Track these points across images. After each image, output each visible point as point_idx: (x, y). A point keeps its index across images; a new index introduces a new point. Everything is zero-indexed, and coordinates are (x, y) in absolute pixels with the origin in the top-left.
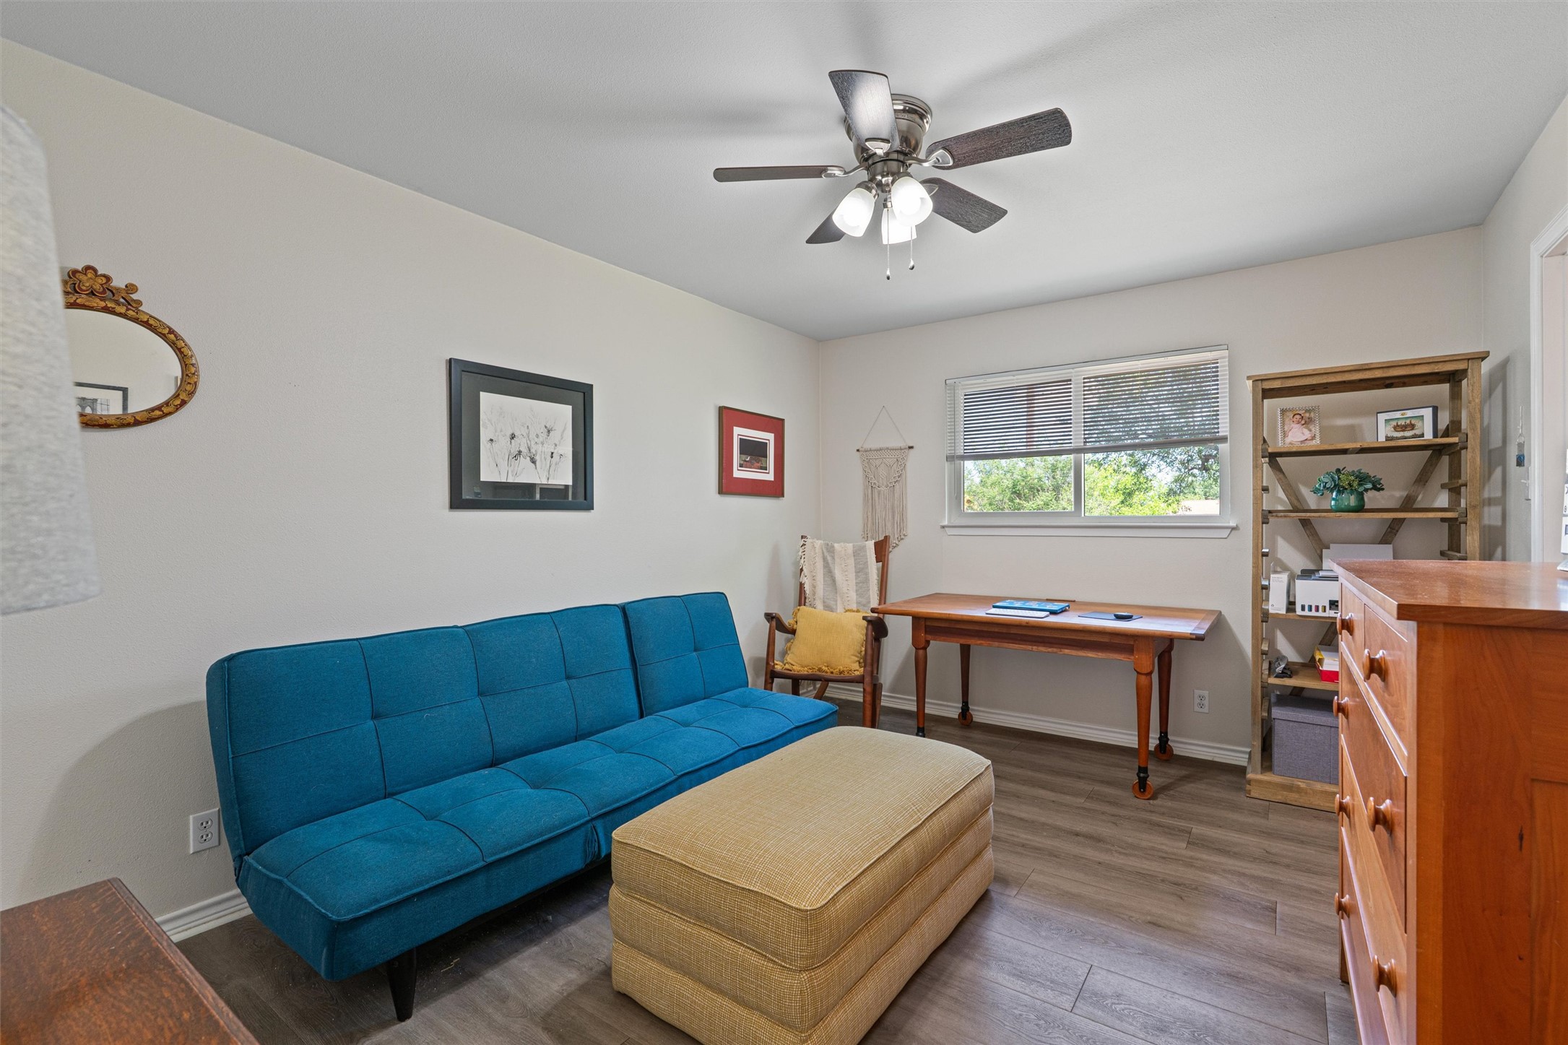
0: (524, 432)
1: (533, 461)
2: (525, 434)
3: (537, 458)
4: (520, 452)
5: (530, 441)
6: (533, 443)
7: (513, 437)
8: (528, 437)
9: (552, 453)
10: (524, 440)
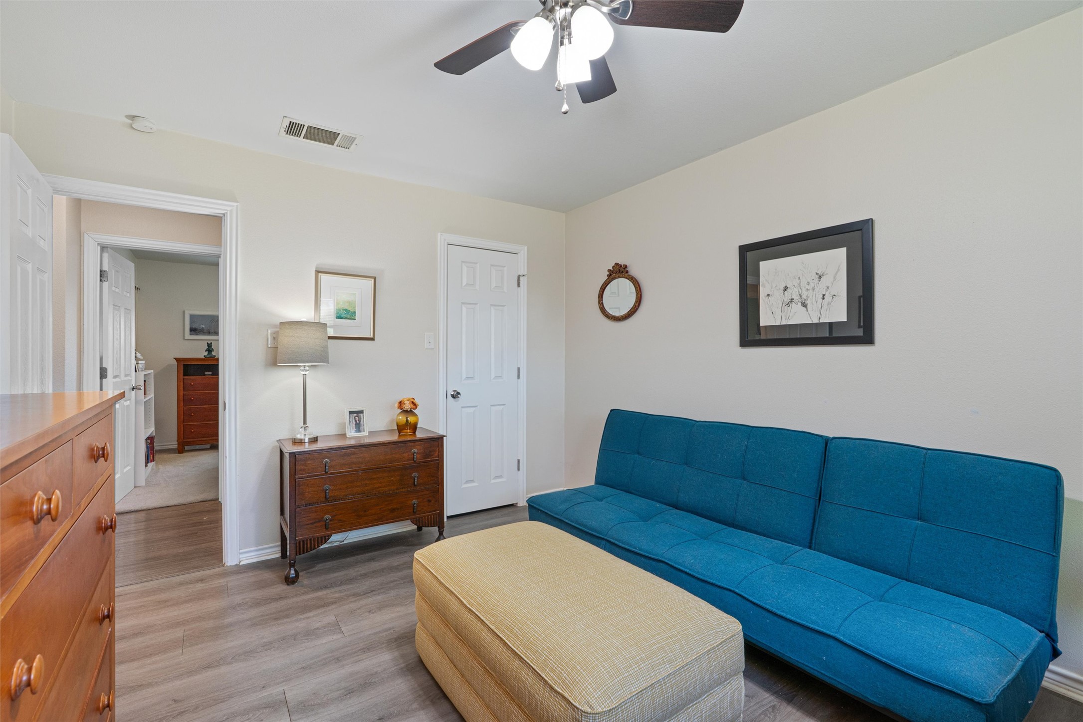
0: (796, 282)
1: (804, 305)
2: (796, 285)
3: (808, 302)
4: (792, 300)
5: (801, 289)
6: (804, 290)
7: (786, 289)
8: (800, 286)
9: (824, 295)
10: (796, 290)
